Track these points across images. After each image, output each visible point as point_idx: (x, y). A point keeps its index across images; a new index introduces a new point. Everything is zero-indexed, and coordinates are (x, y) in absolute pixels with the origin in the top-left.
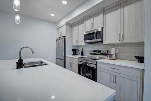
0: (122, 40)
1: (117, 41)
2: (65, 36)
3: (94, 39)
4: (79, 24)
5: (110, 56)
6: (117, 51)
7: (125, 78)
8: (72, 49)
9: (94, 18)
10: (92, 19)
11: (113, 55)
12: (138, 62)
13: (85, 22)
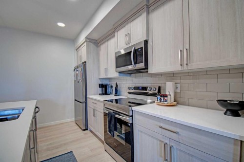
0: (187, 64)
1: (176, 67)
2: (85, 62)
3: (132, 64)
4: (107, 39)
5: (162, 99)
6: (179, 88)
7: (192, 156)
8: (100, 84)
9: (132, 24)
10: (127, 27)
11: (169, 96)
12: (225, 114)
13: (116, 34)
